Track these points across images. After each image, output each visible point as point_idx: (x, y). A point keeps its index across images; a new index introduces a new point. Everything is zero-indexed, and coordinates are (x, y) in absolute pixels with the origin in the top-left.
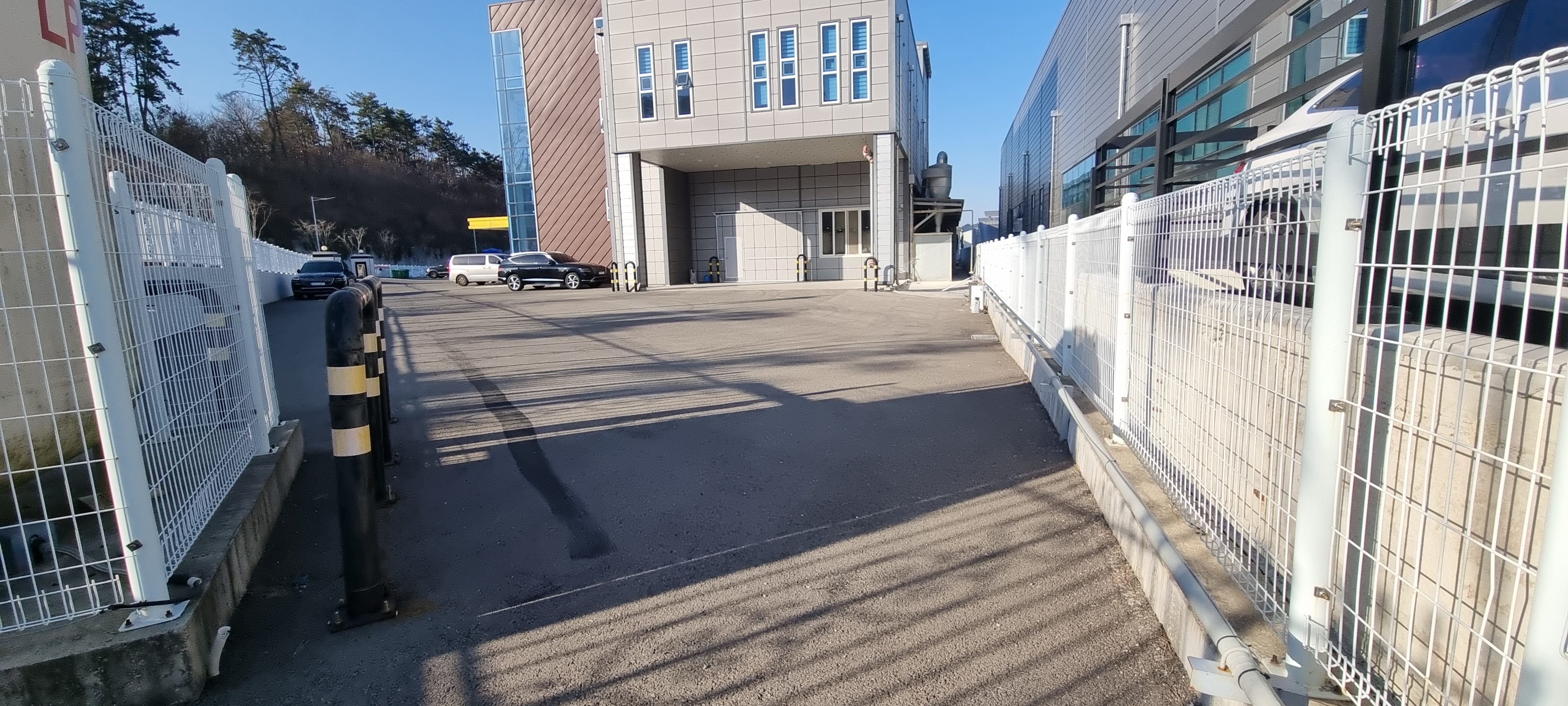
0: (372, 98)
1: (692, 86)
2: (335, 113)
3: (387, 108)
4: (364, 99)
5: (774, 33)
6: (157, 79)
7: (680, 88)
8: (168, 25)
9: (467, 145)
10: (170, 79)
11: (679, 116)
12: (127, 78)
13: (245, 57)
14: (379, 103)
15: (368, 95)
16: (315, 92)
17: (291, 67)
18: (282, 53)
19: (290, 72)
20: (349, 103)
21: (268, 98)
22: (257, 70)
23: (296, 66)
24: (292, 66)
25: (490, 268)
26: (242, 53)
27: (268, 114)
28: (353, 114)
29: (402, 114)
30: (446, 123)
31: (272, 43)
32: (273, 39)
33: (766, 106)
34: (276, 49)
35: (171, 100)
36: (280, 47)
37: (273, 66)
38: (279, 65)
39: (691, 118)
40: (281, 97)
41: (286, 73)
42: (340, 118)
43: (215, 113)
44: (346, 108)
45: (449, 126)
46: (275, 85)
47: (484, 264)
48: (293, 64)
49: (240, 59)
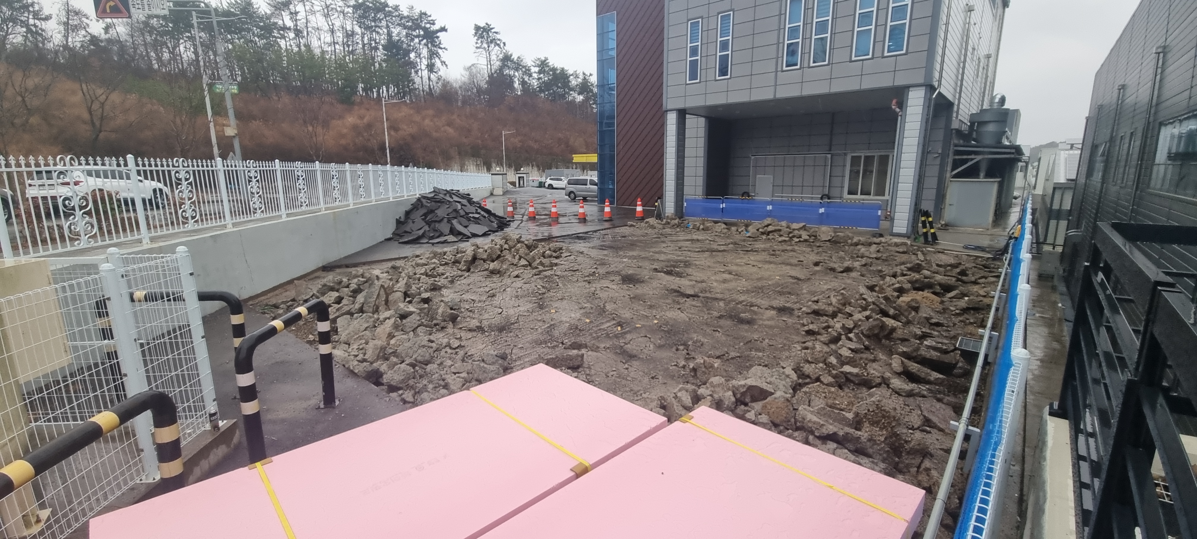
0: (545, 61)
2: (524, 73)
3: (554, 67)
4: (541, 62)
6: (437, 60)
8: (443, 26)
10: (443, 59)
11: (718, 78)
12: (423, 60)
13: (479, 42)
14: (549, 64)
15: (543, 59)
16: (514, 60)
17: (502, 45)
18: (498, 36)
19: (502, 48)
20: (533, 66)
21: (489, 66)
22: (485, 48)
23: (504, 44)
26: (478, 40)
27: (489, 76)
28: (535, 72)
29: (563, 70)
31: (493, 30)
32: (494, 28)
34: (495, 34)
35: (443, 72)
36: (497, 33)
37: (493, 45)
38: (496, 44)
39: (728, 79)
40: (497, 64)
41: (499, 49)
42: (527, 75)
43: (463, 78)
44: (531, 69)
46: (494, 57)
49: (477, 43)
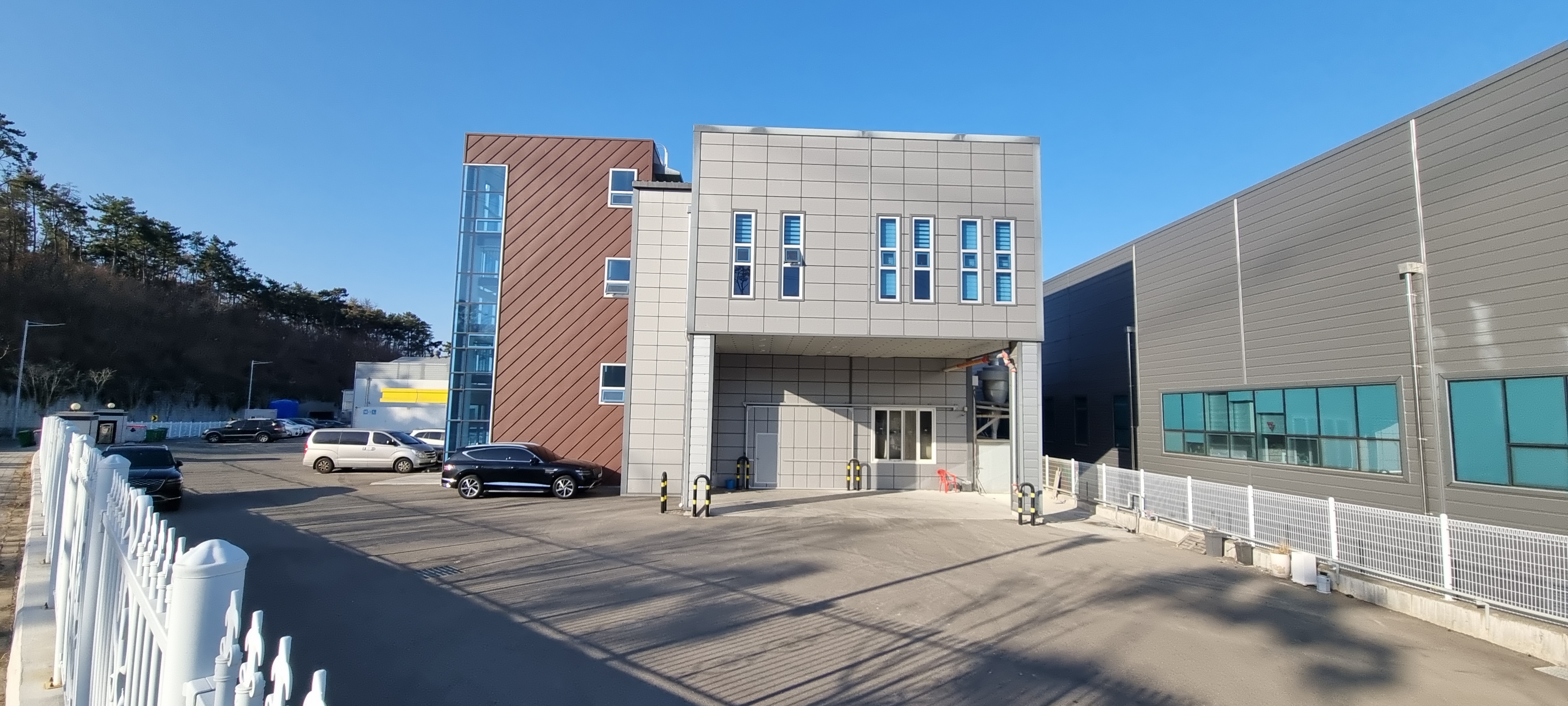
0: (127, 204)
1: (804, 264)
2: (67, 216)
3: (146, 217)
4: (114, 204)
5: (907, 221)
7: (788, 265)
9: (247, 270)
11: (783, 297)
14: (135, 211)
15: (122, 199)
16: (47, 189)
17: (25, 156)
18: (19, 140)
19: (22, 162)
20: (92, 207)
23: (33, 156)
24: (28, 156)
25: (373, 449)
28: (92, 219)
29: (166, 226)
30: (227, 243)
31: (8, 127)
32: (11, 123)
33: (894, 297)
34: (11, 134)
36: (17, 133)
38: (9, 153)
39: (799, 301)
41: (17, 163)
42: (72, 222)
44: (86, 212)
45: (230, 248)
47: (365, 443)
48: (30, 153)
